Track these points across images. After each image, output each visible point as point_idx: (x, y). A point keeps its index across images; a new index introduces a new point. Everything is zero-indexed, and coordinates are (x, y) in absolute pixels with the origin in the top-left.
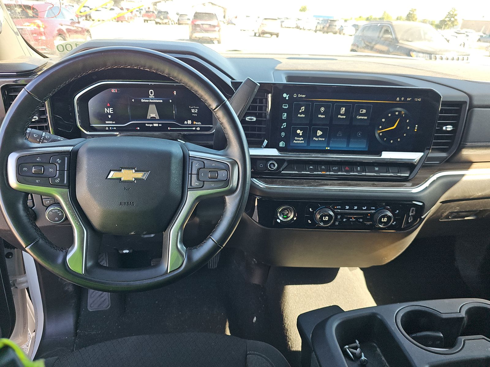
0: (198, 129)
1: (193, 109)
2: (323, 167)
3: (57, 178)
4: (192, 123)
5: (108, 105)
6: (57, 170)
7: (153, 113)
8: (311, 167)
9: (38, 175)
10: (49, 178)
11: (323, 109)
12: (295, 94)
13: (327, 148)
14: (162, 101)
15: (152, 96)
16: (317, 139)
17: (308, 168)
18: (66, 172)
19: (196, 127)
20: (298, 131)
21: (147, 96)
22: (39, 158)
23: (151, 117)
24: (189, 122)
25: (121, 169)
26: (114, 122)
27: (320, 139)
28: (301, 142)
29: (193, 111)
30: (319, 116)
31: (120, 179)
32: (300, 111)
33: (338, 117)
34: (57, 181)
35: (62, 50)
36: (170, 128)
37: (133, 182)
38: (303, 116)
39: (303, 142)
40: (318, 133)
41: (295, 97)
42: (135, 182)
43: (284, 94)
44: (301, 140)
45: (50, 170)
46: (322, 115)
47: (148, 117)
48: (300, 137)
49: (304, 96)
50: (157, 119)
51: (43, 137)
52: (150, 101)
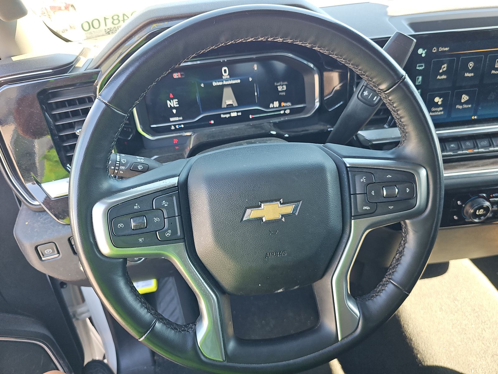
0: (288, 112)
1: (280, 85)
2: (468, 144)
3: (167, 230)
4: (280, 105)
5: (171, 96)
6: (164, 218)
7: (229, 99)
8: (452, 146)
9: (140, 231)
10: (156, 231)
11: (471, 64)
12: (435, 48)
13: (473, 118)
14: (239, 81)
15: (226, 75)
16: (460, 107)
17: (449, 147)
18: (177, 217)
19: (285, 110)
20: (437, 100)
21: (219, 77)
22: (137, 204)
23: (227, 105)
24: (276, 104)
25: (261, 204)
26: (181, 118)
27: (465, 106)
28: (439, 113)
29: (280, 88)
30: (467, 75)
31: (261, 219)
32: (441, 71)
33: (492, 72)
34: (168, 234)
35: (88, 28)
36: (252, 115)
37: (280, 220)
38: (444, 77)
39: (442, 113)
40: (463, 98)
41: (434, 52)
42: (283, 219)
43: (419, 50)
44: (441, 111)
45: (156, 220)
46: (470, 73)
47: (224, 106)
48: (439, 106)
49: (447, 49)
50: (235, 107)
51: (119, 163)
52: (225, 83)
